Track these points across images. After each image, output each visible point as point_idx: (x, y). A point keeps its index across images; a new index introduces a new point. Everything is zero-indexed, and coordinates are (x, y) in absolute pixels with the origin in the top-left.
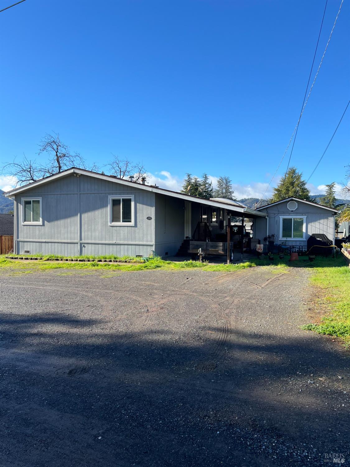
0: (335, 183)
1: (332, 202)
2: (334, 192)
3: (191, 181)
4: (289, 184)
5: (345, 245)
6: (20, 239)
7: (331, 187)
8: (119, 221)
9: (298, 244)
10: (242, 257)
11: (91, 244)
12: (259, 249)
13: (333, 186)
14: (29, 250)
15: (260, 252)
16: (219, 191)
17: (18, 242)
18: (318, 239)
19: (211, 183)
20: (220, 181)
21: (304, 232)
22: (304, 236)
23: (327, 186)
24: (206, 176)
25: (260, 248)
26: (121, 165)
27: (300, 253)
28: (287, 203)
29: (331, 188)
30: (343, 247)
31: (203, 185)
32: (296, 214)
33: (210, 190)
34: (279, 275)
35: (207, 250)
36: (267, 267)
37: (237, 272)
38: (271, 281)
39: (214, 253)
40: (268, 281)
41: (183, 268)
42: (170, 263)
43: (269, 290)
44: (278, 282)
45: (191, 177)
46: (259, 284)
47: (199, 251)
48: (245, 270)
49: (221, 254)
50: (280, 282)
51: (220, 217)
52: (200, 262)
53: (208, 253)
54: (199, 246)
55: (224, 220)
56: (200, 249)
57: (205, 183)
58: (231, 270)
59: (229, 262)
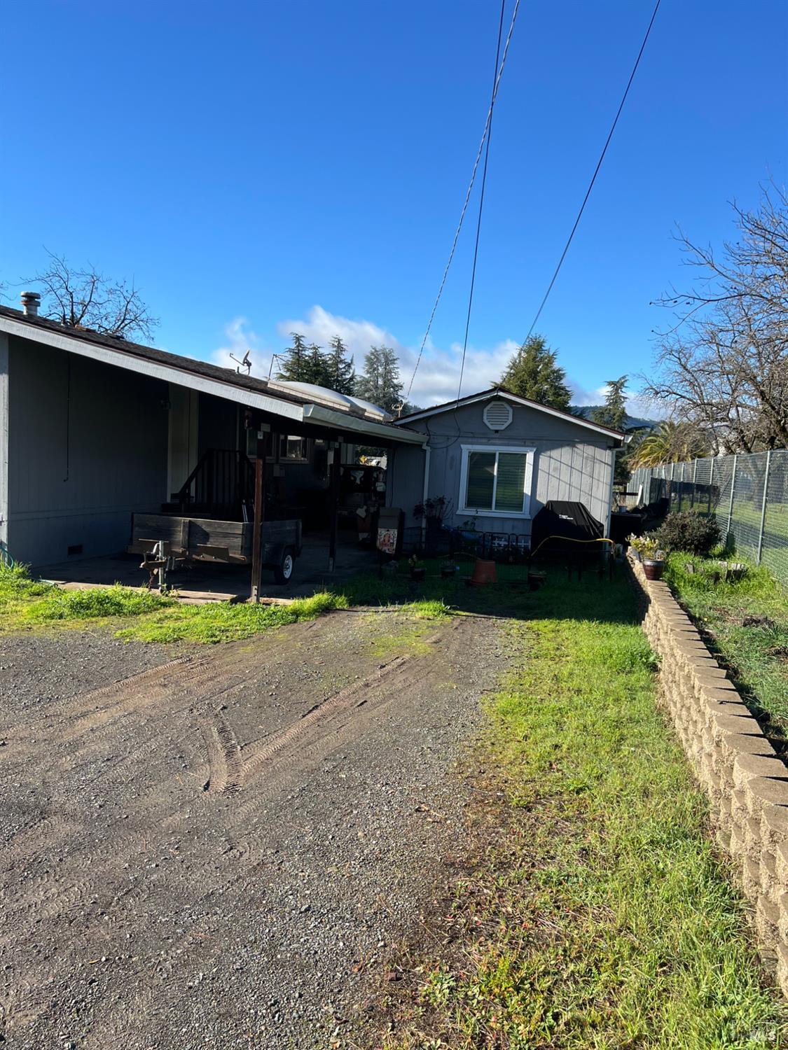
0: (627, 378)
1: (618, 421)
2: (625, 398)
3: (303, 352)
4: (526, 375)
5: (638, 541)
7: (617, 386)
9: (508, 529)
10: (331, 567)
12: (384, 544)
13: (622, 384)
15: (387, 551)
16: (368, 382)
18: (564, 517)
19: (352, 360)
20: (373, 357)
21: (526, 494)
22: (526, 503)
23: (610, 383)
24: (339, 343)
25: (387, 539)
26: (74, 283)
27: (510, 556)
28: (485, 407)
29: (617, 390)
30: (630, 545)
31: (333, 364)
32: (506, 442)
33: (348, 377)
34: (384, 666)
35: (190, 546)
36: (383, 612)
37: (238, 647)
38: (319, 720)
39: (213, 559)
40: (310, 715)
41: (53, 619)
42: (47, 589)
43: (242, 817)
44: (343, 729)
45: (305, 342)
46: (246, 745)
47: (154, 551)
48: (292, 627)
49: (238, 562)
50: (350, 731)
51: (317, 441)
52: (151, 593)
53: (194, 556)
54: (165, 533)
55: (329, 448)
56: (160, 543)
57: (337, 360)
58: (225, 638)
59: (254, 592)
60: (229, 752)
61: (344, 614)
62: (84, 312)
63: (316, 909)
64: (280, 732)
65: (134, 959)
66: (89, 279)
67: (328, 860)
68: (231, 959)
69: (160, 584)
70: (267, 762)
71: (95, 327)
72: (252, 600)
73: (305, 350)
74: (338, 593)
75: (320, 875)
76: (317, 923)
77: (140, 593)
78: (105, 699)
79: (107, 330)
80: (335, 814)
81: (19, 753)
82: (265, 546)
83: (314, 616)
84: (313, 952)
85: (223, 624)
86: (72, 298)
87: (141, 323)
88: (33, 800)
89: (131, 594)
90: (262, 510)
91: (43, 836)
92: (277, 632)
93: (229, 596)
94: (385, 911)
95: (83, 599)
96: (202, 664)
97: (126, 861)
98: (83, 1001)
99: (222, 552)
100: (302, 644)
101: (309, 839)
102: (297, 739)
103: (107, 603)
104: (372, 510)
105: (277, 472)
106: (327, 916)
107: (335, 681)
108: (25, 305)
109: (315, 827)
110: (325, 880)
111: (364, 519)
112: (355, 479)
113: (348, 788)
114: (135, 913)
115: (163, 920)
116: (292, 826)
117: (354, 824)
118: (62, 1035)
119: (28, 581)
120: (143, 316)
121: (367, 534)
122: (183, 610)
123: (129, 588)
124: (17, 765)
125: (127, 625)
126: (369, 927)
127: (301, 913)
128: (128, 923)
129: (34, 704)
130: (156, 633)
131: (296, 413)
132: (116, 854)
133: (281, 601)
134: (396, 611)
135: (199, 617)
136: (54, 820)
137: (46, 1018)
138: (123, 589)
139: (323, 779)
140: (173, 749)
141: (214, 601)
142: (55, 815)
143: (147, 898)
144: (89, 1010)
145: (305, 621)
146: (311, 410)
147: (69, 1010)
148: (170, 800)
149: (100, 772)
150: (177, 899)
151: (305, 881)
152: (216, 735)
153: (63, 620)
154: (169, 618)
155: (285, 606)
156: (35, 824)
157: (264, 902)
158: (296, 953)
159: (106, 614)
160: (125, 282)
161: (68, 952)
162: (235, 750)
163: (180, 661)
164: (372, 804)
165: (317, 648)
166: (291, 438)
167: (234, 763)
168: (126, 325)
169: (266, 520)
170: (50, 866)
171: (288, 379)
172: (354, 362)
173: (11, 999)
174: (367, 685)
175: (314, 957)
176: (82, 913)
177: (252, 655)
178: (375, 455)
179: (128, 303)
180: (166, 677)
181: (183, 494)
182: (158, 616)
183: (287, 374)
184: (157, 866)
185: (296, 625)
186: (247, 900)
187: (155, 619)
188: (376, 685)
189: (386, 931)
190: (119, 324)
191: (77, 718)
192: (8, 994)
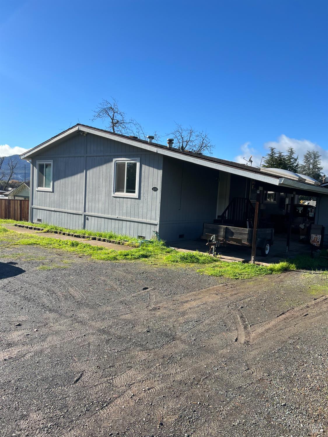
3: (274, 155)
6: (34, 206)
8: (123, 191)
10: (287, 251)
11: (95, 217)
12: (314, 241)
14: (41, 219)
15: (316, 245)
16: (305, 167)
17: (33, 209)
19: (297, 157)
20: (308, 156)
24: (292, 150)
25: (315, 239)
26: (184, 134)
31: (288, 159)
33: (295, 165)
34: (316, 299)
35: (226, 237)
36: (314, 273)
37: (246, 282)
38: (285, 319)
39: (235, 243)
40: (281, 317)
41: (174, 262)
42: (172, 251)
43: (252, 356)
44: (297, 325)
45: (275, 151)
46: (252, 325)
47: (212, 238)
48: (270, 276)
49: (246, 246)
50: (300, 327)
51: (281, 194)
52: (210, 255)
53: (227, 242)
54: (216, 232)
55: (287, 197)
56: (214, 236)
57: (290, 158)
58: (241, 277)
59: (253, 259)
60: (245, 327)
61: (295, 273)
62: (187, 145)
63: (288, 406)
64: (267, 322)
65: (210, 406)
66: (189, 132)
67: (293, 384)
68: (251, 418)
69: (213, 252)
70: (262, 334)
71: (191, 150)
72: (252, 262)
73: (275, 154)
74: (292, 263)
75: (290, 391)
76: (289, 412)
77: (206, 255)
78: (194, 297)
79: (195, 151)
80: (295, 364)
81: (164, 313)
82: (257, 239)
83: (280, 272)
84: (288, 425)
85: (239, 271)
86: (183, 139)
87: (208, 147)
88: (170, 332)
89: (202, 255)
90: (257, 224)
91: (174, 348)
92: (263, 277)
93: (241, 260)
94: (323, 415)
95: (185, 256)
96: (231, 287)
97: (205, 365)
98: (191, 418)
99: (239, 241)
100: (275, 284)
101: (283, 373)
102: (275, 326)
103: (193, 258)
104: (307, 225)
105: (262, 207)
106: (294, 410)
107: (292, 303)
108: (168, 144)
109: (286, 368)
110: (292, 394)
111: (303, 229)
112: (299, 211)
113: (301, 353)
114: (210, 387)
115: (221, 393)
116: (275, 365)
117: (305, 371)
118: (184, 430)
119: (165, 247)
120: (209, 145)
121: (305, 236)
122: (223, 264)
123: (202, 253)
124: (164, 318)
125: (201, 267)
126: (315, 421)
127: (281, 406)
128: (207, 391)
129: (169, 295)
130: (212, 272)
131: (276, 182)
132: (201, 361)
133: (264, 264)
134: (321, 274)
135: (229, 267)
136: (178, 342)
137: (178, 421)
138: (199, 253)
139: (288, 347)
140: (222, 321)
141: (235, 261)
142: (178, 340)
143: (214, 382)
144: (194, 423)
145: (276, 274)
146: (283, 180)
147: (186, 420)
148: (221, 343)
149: (194, 326)
150: (226, 385)
151: (283, 392)
152: (239, 318)
153: (178, 263)
154: (217, 266)
155: (267, 266)
156: (171, 342)
157: (264, 396)
158: (280, 424)
159: (193, 262)
160: (203, 131)
161: (185, 396)
162: (247, 326)
163: (223, 285)
164: (314, 363)
165: (282, 287)
166: (269, 192)
167: (247, 332)
168: (202, 149)
169: (259, 228)
170: (177, 360)
171: (267, 167)
172: (298, 158)
173: (165, 409)
174: (308, 307)
175: (289, 428)
176: (190, 382)
177: (253, 286)
178: (307, 200)
179: (204, 140)
180: (217, 291)
181: (223, 216)
182: (213, 265)
183: (267, 165)
184: (217, 369)
185: (271, 275)
186: (257, 394)
187: (212, 266)
188: (312, 307)
189: (324, 425)
190: (199, 148)
191: (184, 303)
192: (164, 407)
